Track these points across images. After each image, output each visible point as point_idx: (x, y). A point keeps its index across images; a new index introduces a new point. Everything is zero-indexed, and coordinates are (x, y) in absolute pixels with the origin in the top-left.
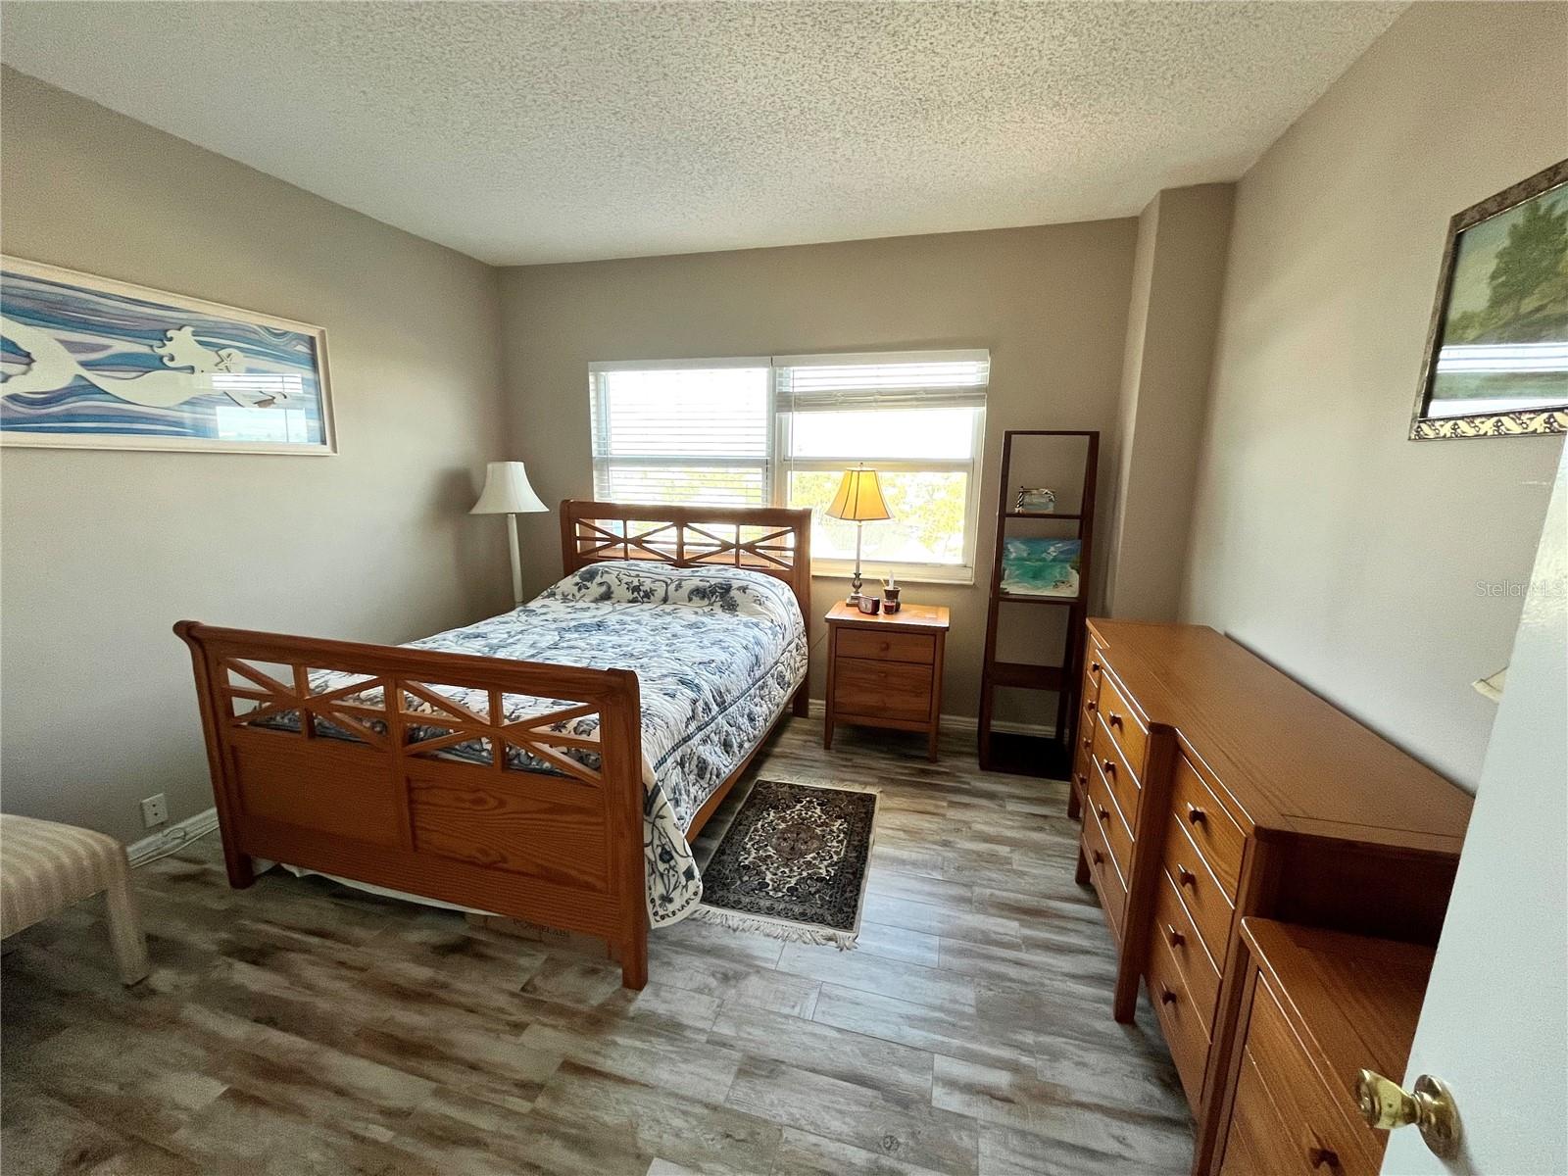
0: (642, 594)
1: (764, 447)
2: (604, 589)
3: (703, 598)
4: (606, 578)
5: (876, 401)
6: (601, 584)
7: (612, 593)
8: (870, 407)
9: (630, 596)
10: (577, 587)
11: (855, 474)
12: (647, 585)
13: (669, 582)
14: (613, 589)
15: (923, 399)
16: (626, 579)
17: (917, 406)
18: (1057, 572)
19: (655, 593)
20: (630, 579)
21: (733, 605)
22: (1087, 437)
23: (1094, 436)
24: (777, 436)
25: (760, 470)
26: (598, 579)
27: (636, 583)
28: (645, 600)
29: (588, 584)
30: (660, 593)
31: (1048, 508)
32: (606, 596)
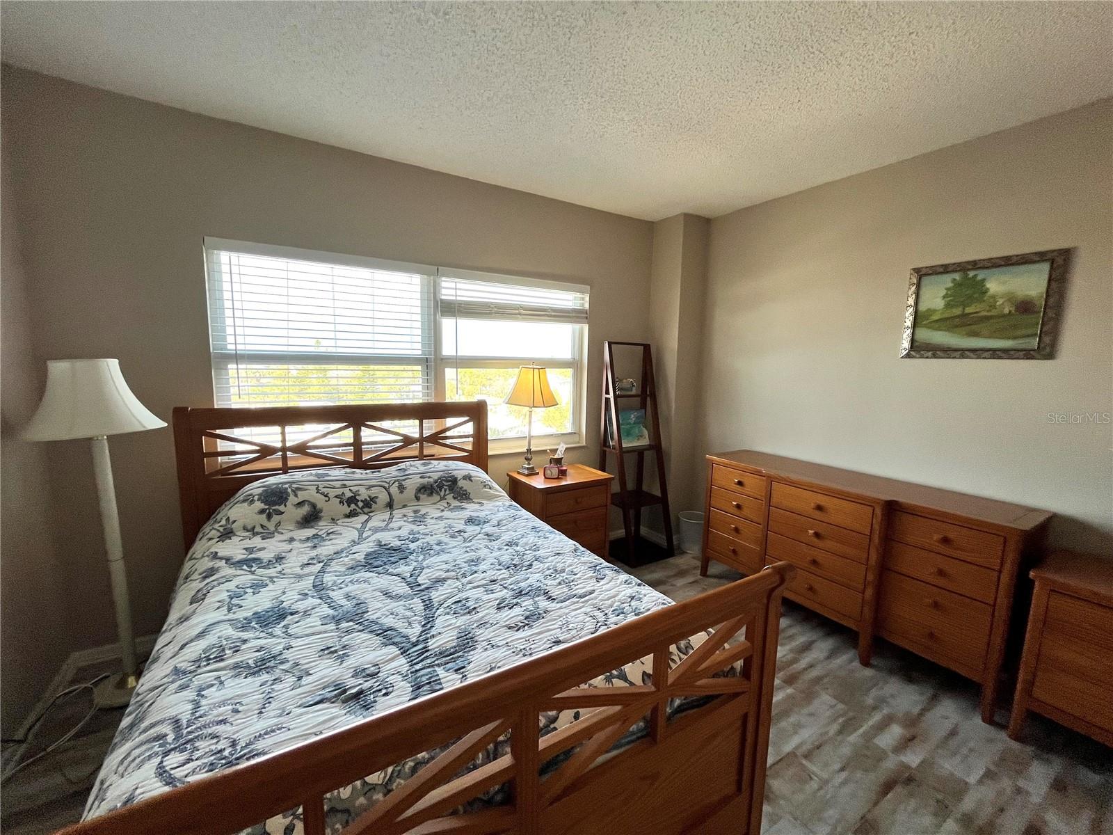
0: (360, 504)
1: (419, 346)
2: (306, 509)
3: (431, 494)
4: (302, 496)
5: (520, 314)
6: (300, 504)
7: (321, 511)
8: (516, 319)
9: (346, 509)
10: (264, 516)
11: (536, 371)
12: (364, 494)
13: (387, 485)
14: (319, 506)
15: (551, 316)
16: (332, 493)
17: (550, 321)
18: (636, 430)
19: (377, 500)
20: (339, 492)
21: (465, 495)
22: (642, 347)
23: (647, 348)
24: (434, 336)
25: (419, 368)
26: (292, 500)
27: (349, 494)
28: (366, 510)
29: (281, 508)
30: (383, 497)
31: (632, 390)
32: (312, 518)
